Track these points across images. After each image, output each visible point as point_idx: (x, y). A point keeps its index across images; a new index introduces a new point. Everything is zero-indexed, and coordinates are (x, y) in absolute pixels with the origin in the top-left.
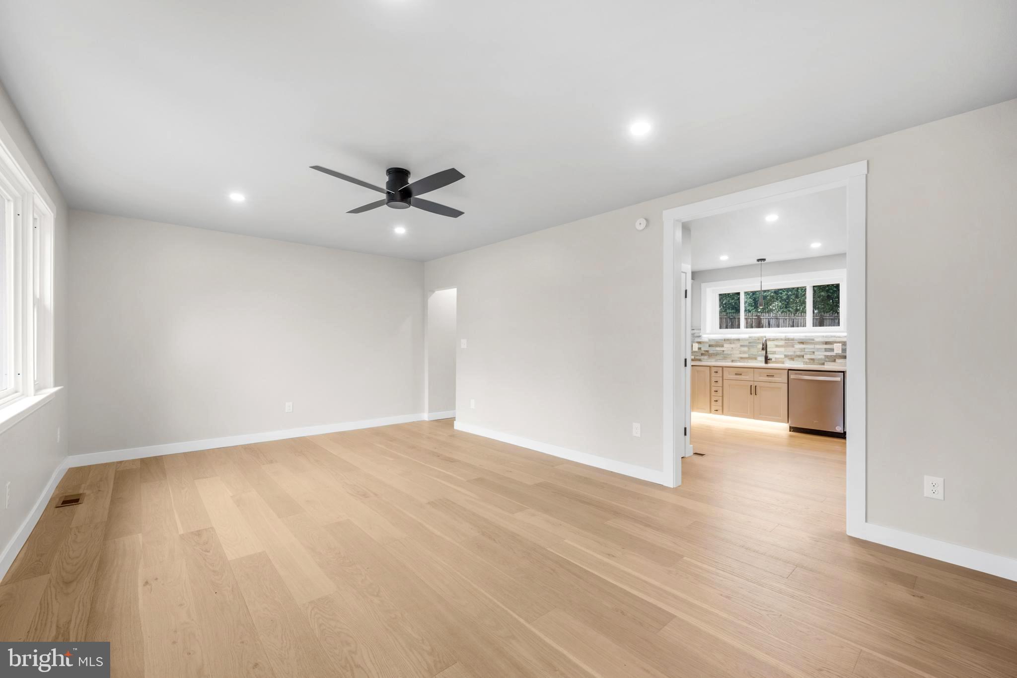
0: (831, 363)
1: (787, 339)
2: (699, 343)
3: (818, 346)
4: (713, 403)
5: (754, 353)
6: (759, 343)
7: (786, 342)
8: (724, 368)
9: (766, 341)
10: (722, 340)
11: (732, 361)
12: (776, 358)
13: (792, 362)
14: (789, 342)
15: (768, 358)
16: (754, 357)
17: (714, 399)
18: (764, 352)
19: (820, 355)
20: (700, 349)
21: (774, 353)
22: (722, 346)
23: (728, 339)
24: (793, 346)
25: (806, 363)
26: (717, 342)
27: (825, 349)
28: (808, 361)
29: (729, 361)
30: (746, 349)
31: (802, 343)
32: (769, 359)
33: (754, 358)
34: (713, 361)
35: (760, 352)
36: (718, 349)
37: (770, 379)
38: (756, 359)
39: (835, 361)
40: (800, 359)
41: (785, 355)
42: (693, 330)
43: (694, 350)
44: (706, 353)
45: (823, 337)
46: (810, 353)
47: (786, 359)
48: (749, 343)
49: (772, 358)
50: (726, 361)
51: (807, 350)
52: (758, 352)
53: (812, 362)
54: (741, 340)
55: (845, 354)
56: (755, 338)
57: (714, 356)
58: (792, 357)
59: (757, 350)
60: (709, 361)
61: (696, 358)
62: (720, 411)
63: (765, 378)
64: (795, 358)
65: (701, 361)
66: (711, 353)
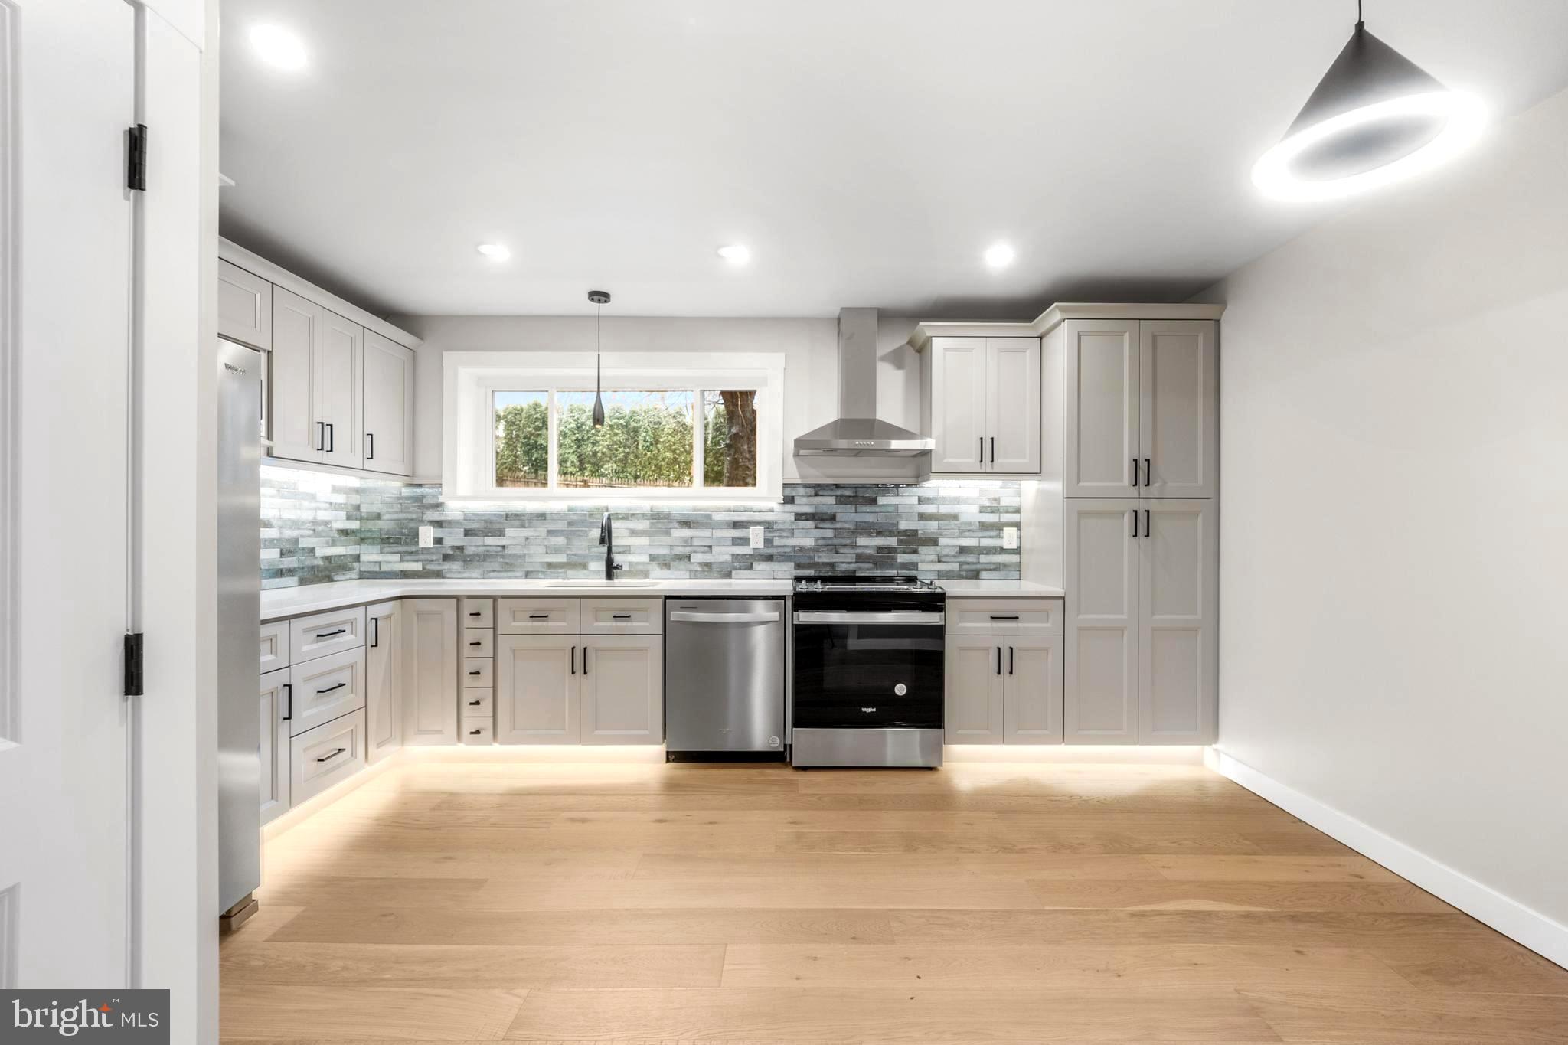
0: (742, 571)
1: (656, 516)
2: (438, 524)
3: (718, 533)
4: (467, 710)
5: (580, 552)
6: (592, 525)
7: (652, 523)
8: (500, 601)
9: (609, 519)
10: (500, 516)
11: (527, 575)
12: (631, 564)
13: (666, 572)
14: (660, 519)
15: (615, 565)
16: (580, 560)
17: (468, 697)
18: (605, 549)
19: (723, 554)
20: (438, 541)
21: (627, 550)
22: (501, 533)
23: (516, 515)
24: (667, 533)
25: (694, 575)
26: (486, 522)
27: (733, 538)
28: (699, 568)
29: (518, 574)
30: (560, 541)
31: (686, 524)
32: (616, 568)
33: (578, 564)
34: (474, 575)
35: (596, 550)
36: (490, 541)
37: (622, 624)
38: (584, 566)
39: (750, 567)
40: (683, 565)
41: (650, 555)
42: (420, 485)
43: (422, 545)
44: (456, 554)
45: (729, 510)
46: (702, 549)
47: (654, 566)
48: (570, 524)
49: (621, 566)
50: (510, 574)
51: (696, 542)
52: (590, 548)
53: (707, 571)
54: (548, 517)
55: (771, 551)
56: (583, 511)
57: (479, 561)
58: (665, 560)
59: (588, 544)
60: (465, 575)
61: (429, 570)
62: (487, 734)
63: (609, 624)
64: (672, 563)
65: (443, 578)
66: (469, 556)
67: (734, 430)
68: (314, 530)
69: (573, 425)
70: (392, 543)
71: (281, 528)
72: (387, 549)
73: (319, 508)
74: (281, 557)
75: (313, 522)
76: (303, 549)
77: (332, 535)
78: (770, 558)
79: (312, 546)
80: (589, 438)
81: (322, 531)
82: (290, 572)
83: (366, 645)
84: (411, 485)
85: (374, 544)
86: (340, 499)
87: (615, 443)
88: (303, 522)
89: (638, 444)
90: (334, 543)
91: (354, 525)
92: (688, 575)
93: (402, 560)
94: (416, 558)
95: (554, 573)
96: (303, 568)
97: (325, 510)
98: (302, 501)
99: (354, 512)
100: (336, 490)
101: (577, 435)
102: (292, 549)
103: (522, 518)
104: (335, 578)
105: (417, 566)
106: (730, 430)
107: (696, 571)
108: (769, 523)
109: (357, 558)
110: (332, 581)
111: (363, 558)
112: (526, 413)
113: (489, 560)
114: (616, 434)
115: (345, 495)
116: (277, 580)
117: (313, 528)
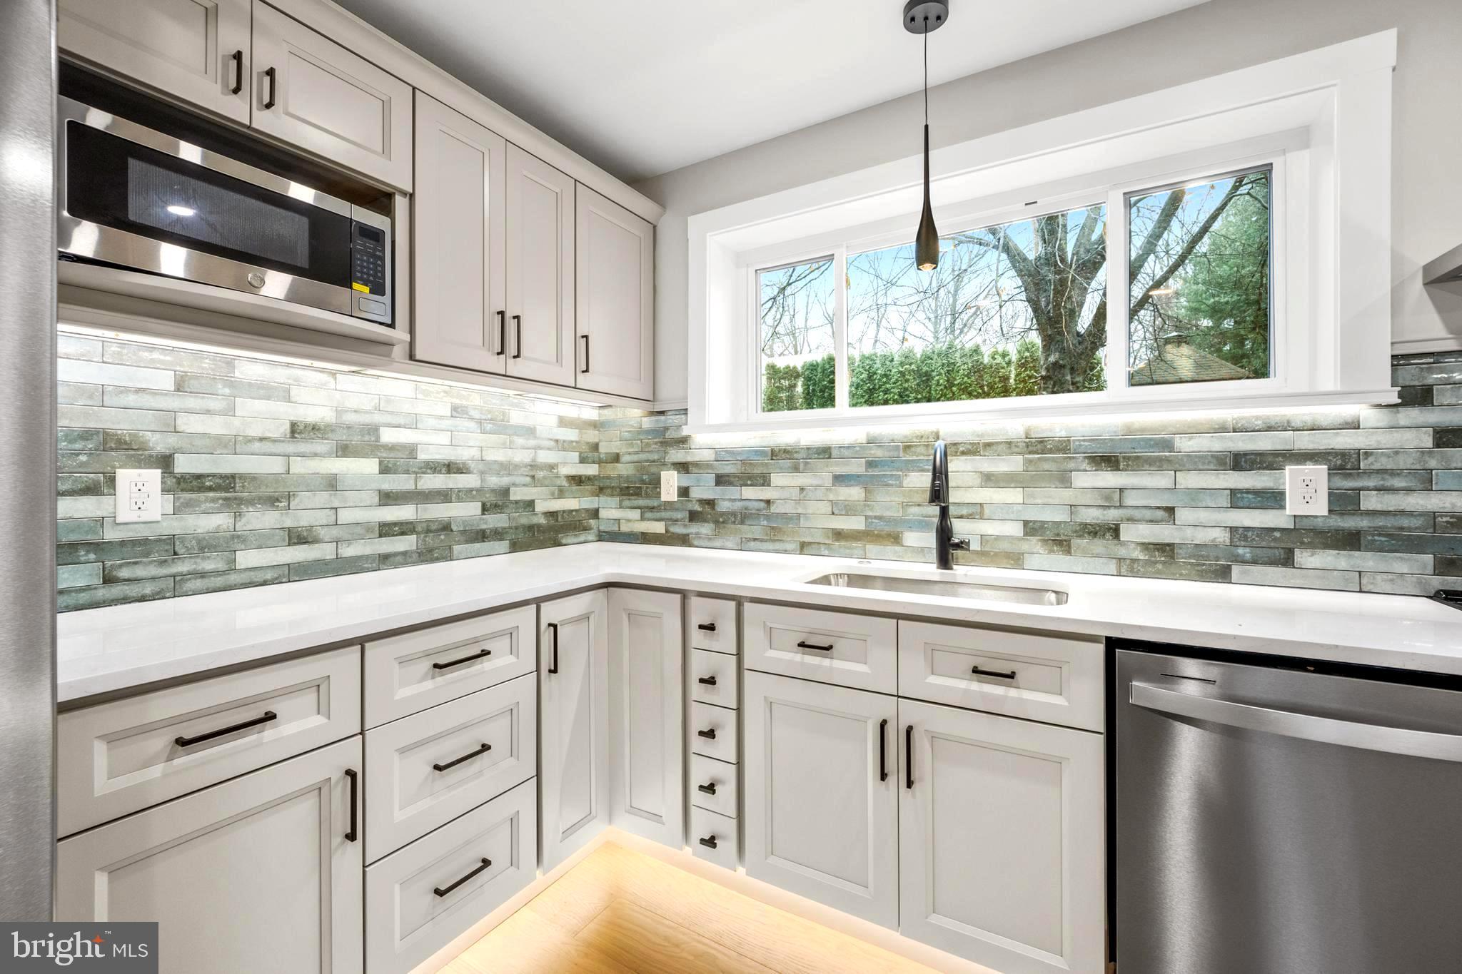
0: (1265, 568)
1: (1037, 446)
2: (683, 467)
4: (697, 799)
5: (887, 514)
6: (911, 466)
7: (1029, 461)
8: (746, 605)
9: (944, 454)
10: (759, 452)
12: (985, 541)
13: (1060, 559)
15: (955, 542)
16: (887, 528)
17: (699, 774)
18: (935, 510)
19: (1205, 526)
20: (684, 492)
21: (977, 512)
22: (765, 481)
23: (785, 451)
24: (1064, 480)
25: (1130, 566)
26: (744, 462)
27: (1233, 492)
30: (854, 493)
31: (1107, 461)
32: (958, 546)
34: (729, 544)
35: (918, 511)
36: (750, 492)
37: (997, 692)
38: (896, 539)
39: (1287, 560)
40: (1098, 545)
41: (1026, 523)
42: (662, 413)
43: (664, 497)
44: (704, 513)
45: (1222, 429)
46: (1148, 514)
47: (1034, 543)
48: (870, 464)
49: (968, 544)
50: (778, 546)
51: (1130, 500)
52: (905, 506)
53: (1164, 563)
54: (834, 453)
55: (1350, 523)
56: (893, 441)
57: (734, 523)
58: (1058, 535)
59: (901, 500)
60: (718, 544)
61: (673, 533)
62: (727, 846)
63: (962, 684)
64: (1076, 542)
65: (691, 546)
66: (722, 514)
67: (1052, 359)
68: (533, 477)
69: (864, 376)
70: (632, 495)
71: (482, 473)
72: (627, 503)
73: (540, 448)
74: (483, 514)
75: (531, 466)
76: (517, 502)
77: (558, 482)
78: (1350, 541)
79: (528, 498)
80: (880, 388)
81: (544, 478)
82: (497, 534)
83: (538, 670)
84: (652, 413)
85: (612, 495)
86: (571, 435)
87: (906, 389)
88: (516, 466)
89: (930, 389)
90: (561, 494)
91: (591, 470)
92: (1112, 567)
93: (643, 519)
94: (658, 515)
95: (846, 548)
96: (516, 528)
97: (549, 449)
98: (515, 438)
99: (590, 453)
100: (563, 422)
101: (869, 385)
102: (500, 503)
103: (795, 455)
104: (564, 541)
105: (658, 528)
106: (1047, 359)
107: (1134, 561)
108: (1343, 454)
109: (595, 514)
110: (560, 545)
111: (603, 514)
112: (821, 368)
113: (747, 523)
114: (907, 381)
115: (577, 431)
116: (477, 545)
117: (531, 473)
